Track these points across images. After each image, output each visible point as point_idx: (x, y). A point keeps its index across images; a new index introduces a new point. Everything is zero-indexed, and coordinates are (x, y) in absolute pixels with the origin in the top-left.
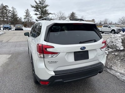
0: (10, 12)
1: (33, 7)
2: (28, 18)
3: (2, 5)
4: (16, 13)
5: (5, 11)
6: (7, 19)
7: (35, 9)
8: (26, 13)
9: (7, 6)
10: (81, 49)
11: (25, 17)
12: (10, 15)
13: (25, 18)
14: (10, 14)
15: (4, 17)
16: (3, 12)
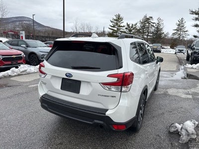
0: (153, 26)
1: (193, 13)
2: (179, 32)
3: (146, 16)
4: (161, 27)
5: (147, 24)
6: (148, 35)
7: (197, 16)
8: (179, 25)
9: (151, 17)
10: (66, 75)
11: (176, 31)
12: (152, 29)
13: (174, 34)
14: (154, 28)
15: (144, 33)
16: (144, 26)
